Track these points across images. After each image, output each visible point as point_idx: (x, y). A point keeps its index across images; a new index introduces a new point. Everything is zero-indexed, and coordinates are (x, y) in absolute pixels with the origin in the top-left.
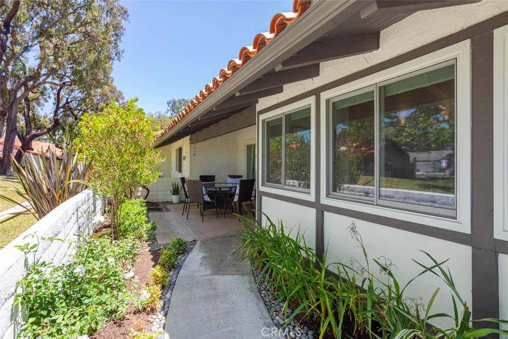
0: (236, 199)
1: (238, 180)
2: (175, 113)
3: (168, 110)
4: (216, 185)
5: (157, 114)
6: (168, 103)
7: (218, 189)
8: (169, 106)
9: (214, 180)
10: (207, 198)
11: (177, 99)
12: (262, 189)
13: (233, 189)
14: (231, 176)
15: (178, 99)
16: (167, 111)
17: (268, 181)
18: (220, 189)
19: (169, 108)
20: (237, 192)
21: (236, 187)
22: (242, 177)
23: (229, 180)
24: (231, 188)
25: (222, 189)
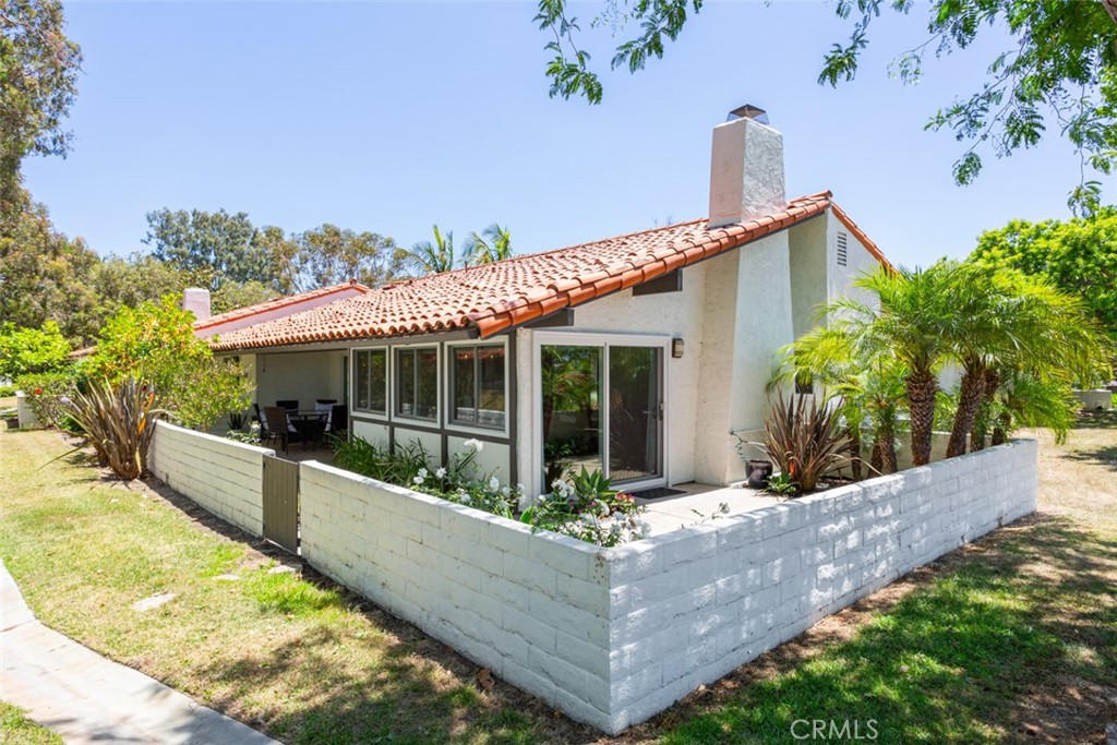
0: (328, 428)
1: (330, 406)
2: (168, 243)
3: (150, 236)
4: (300, 413)
5: (134, 258)
6: (148, 218)
7: (303, 418)
8: (151, 226)
9: (296, 407)
10: (292, 429)
11: (173, 210)
12: (353, 414)
13: (324, 419)
14: (320, 402)
15: (177, 210)
16: (146, 237)
17: (360, 406)
18: (306, 417)
19: (153, 232)
20: (329, 420)
21: (327, 415)
22: (336, 401)
23: (318, 407)
24: (321, 416)
25: (309, 418)
